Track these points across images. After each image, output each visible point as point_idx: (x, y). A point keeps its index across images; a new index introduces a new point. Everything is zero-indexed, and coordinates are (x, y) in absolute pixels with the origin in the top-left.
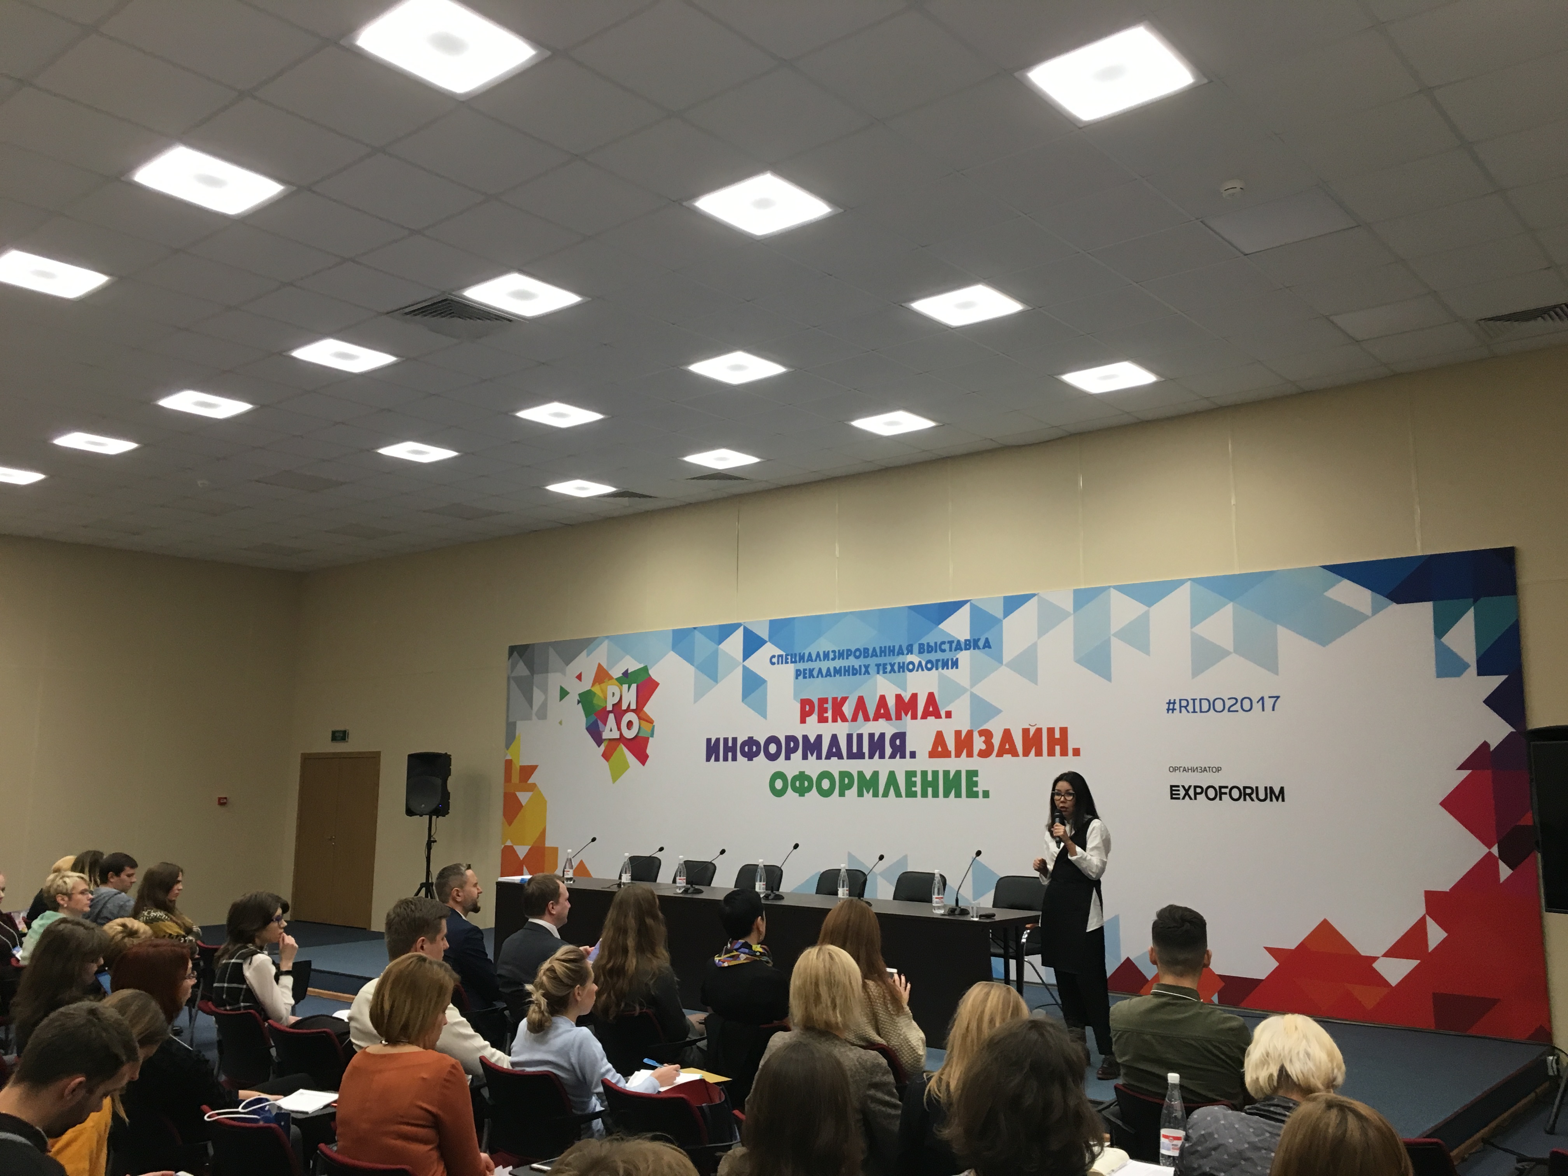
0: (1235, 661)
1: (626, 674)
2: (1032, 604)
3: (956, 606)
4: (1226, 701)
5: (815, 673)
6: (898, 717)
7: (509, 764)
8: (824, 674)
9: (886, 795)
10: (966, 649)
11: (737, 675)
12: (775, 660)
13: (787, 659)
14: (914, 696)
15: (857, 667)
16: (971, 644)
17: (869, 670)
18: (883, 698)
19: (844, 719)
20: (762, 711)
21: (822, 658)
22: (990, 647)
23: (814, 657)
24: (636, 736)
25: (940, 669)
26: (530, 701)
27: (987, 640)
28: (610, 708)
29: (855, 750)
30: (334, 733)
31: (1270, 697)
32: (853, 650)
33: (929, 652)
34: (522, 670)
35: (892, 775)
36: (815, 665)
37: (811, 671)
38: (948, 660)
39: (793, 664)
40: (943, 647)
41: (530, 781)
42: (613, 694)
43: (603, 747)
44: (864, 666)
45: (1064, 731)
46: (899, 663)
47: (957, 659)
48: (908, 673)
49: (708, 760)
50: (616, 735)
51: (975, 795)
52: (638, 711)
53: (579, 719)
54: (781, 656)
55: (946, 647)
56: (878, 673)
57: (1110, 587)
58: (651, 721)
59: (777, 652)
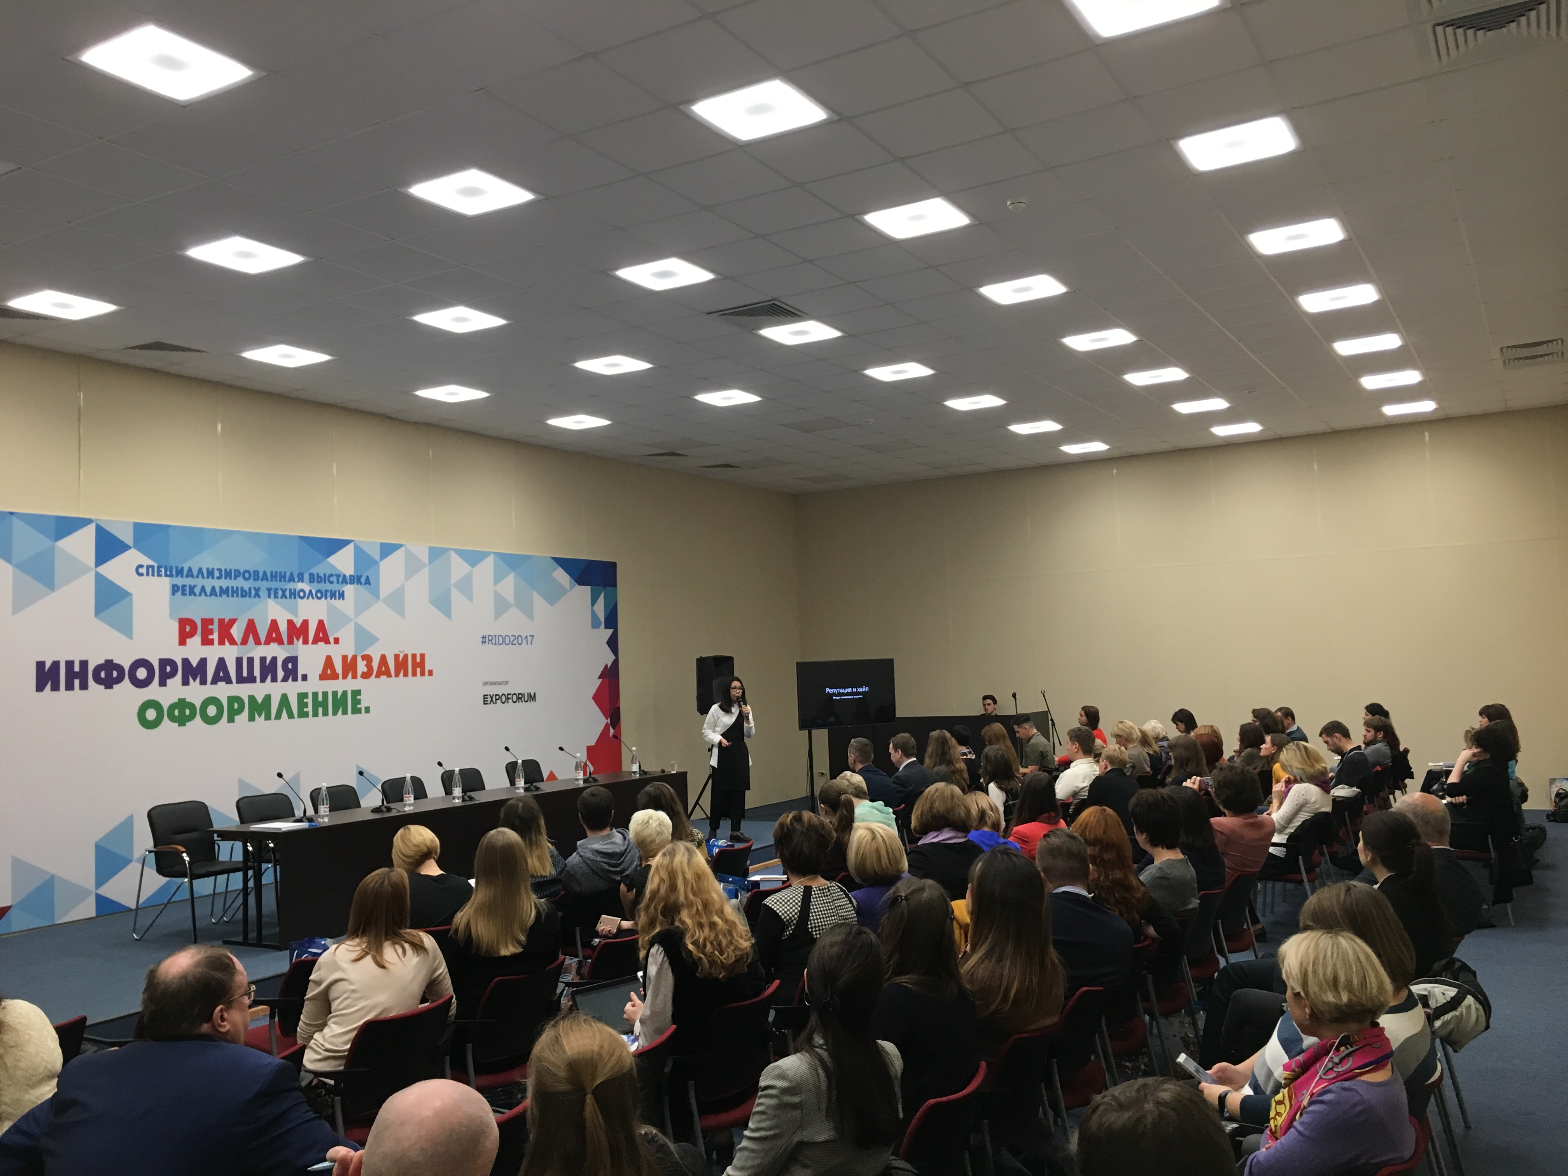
0: (514, 611)
2: (400, 553)
3: (342, 544)
4: (510, 636)
5: (197, 590)
6: (291, 642)
8: (208, 593)
9: (278, 716)
10: (351, 583)
11: (85, 585)
12: (143, 570)
13: (159, 571)
14: (305, 623)
16: (355, 580)
17: (260, 593)
18: (274, 624)
19: (233, 642)
20: (125, 627)
21: (205, 574)
22: (370, 584)
23: (195, 573)
25: (329, 599)
27: (367, 577)
29: (245, 674)
32: (242, 572)
33: (319, 582)
35: (284, 698)
36: (199, 582)
37: (192, 588)
38: (335, 591)
39: (168, 579)
40: (331, 579)
44: (255, 588)
45: (423, 656)
46: (290, 590)
47: (343, 592)
48: (299, 599)
49: (40, 688)
51: (360, 711)
54: (153, 567)
55: (334, 579)
56: (269, 597)
59: (147, 561)
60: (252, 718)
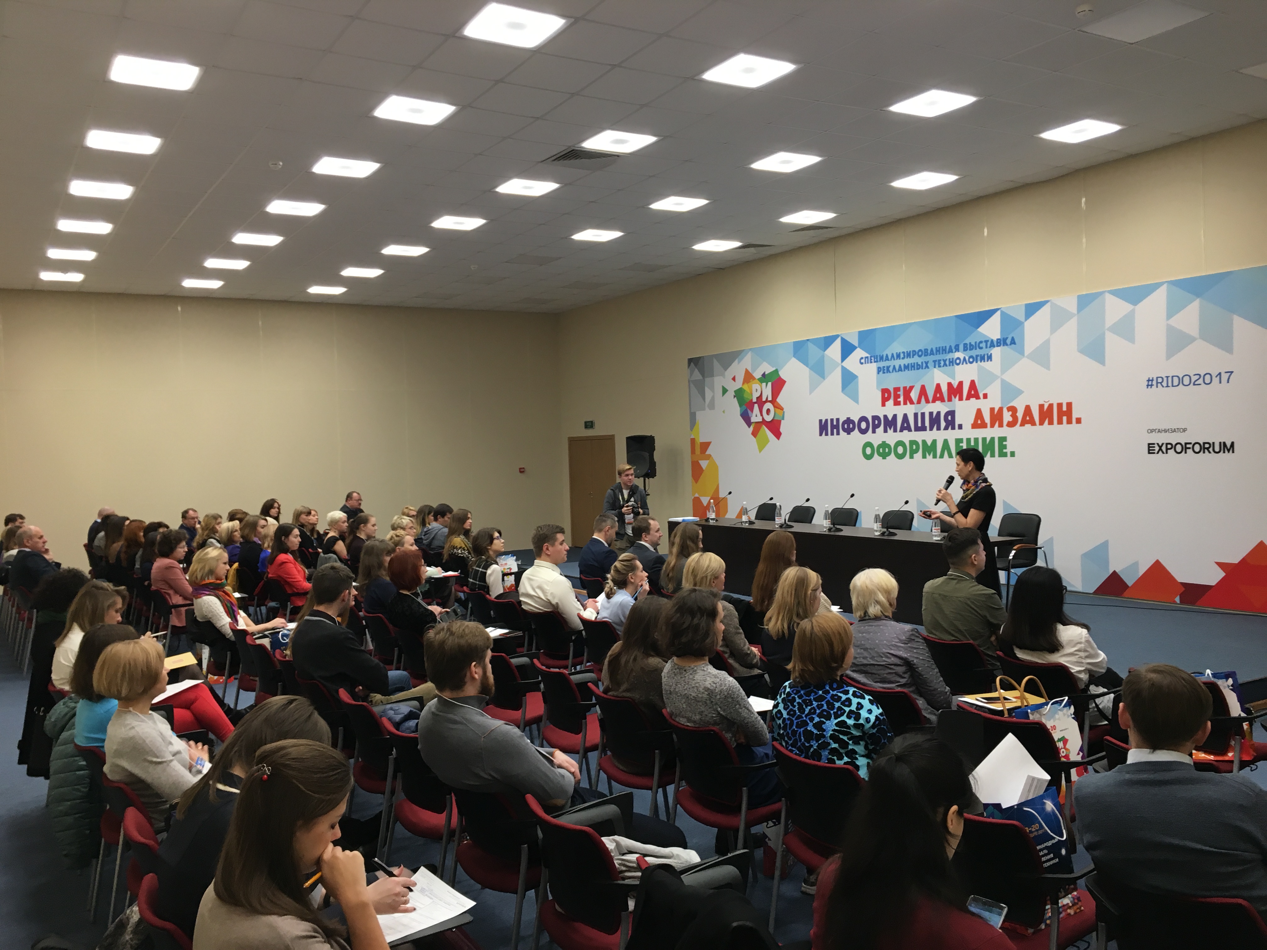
0: (1200, 346)
1: (764, 375)
2: (1046, 309)
3: (989, 314)
4: (1191, 375)
5: (891, 369)
6: (950, 400)
7: (693, 441)
8: (897, 370)
9: (942, 456)
10: (998, 346)
11: (838, 373)
12: (863, 361)
13: (871, 360)
14: (961, 384)
15: (920, 363)
16: (1002, 342)
17: (929, 365)
18: (938, 386)
19: (912, 402)
20: (855, 399)
21: (895, 358)
22: (1014, 343)
23: (890, 357)
24: (773, 420)
25: (979, 362)
26: (704, 398)
27: (1013, 339)
28: (755, 400)
29: (920, 425)
30: (586, 423)
31: (1226, 372)
32: (917, 351)
33: (970, 350)
34: (697, 375)
35: (946, 442)
36: (891, 363)
37: (888, 367)
38: (984, 355)
39: (875, 363)
40: (981, 345)
41: (707, 453)
42: (757, 390)
43: (752, 427)
44: (925, 362)
45: (1069, 405)
46: (950, 359)
47: (991, 354)
48: (956, 366)
49: (821, 435)
50: (761, 420)
51: (1005, 455)
52: (773, 401)
53: (735, 409)
54: (867, 357)
55: (983, 345)
56: (935, 367)
57: (1105, 292)
58: (782, 409)
59: (865, 354)
60: (924, 457)
